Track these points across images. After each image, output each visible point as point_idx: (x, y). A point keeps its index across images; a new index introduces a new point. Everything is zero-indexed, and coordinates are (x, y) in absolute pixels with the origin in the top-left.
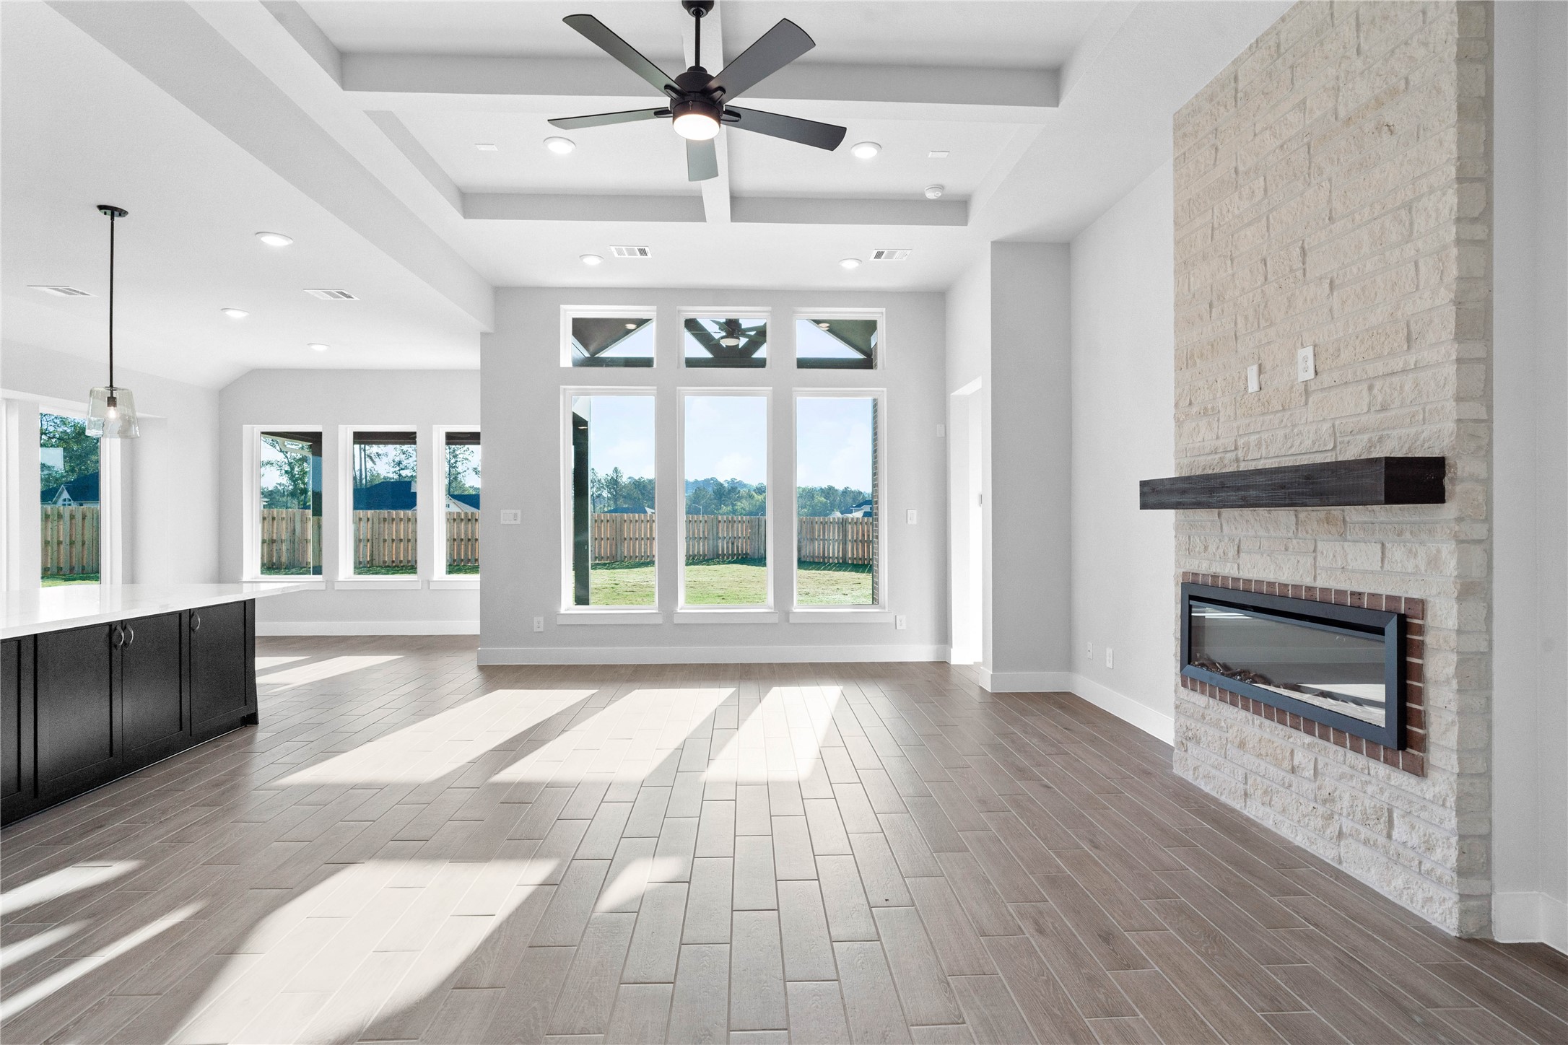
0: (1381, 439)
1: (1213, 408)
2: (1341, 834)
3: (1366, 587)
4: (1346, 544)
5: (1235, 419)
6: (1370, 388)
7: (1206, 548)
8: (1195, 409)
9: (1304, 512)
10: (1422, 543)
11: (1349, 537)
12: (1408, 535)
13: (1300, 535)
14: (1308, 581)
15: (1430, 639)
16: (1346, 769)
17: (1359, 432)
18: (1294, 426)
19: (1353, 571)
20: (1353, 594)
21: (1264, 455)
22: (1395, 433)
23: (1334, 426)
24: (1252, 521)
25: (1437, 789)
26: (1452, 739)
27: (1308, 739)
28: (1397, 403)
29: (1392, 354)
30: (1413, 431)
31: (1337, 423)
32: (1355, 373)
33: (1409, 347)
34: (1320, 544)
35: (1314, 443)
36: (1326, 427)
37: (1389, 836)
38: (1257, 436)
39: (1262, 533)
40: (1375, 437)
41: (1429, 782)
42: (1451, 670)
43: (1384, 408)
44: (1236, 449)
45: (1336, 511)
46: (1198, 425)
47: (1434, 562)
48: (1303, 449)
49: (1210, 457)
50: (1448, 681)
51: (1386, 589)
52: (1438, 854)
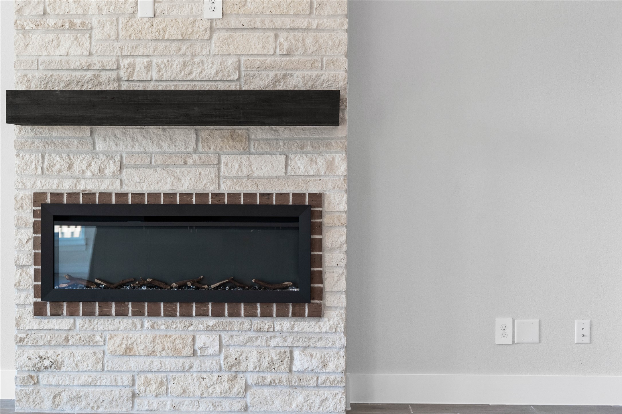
0: (284, 77)
1: (83, 24)
2: (247, 387)
3: (274, 189)
4: (252, 157)
5: (117, 39)
6: (276, 37)
7: (70, 166)
8: (51, 21)
9: (205, 131)
10: (320, 153)
11: (252, 150)
12: (309, 148)
13: (200, 149)
14: (211, 189)
15: (326, 220)
16: (252, 334)
17: (266, 69)
18: (193, 55)
19: (258, 177)
20: (262, 195)
21: (154, 78)
22: (299, 73)
23: (239, 61)
24: (140, 139)
25: (331, 322)
26: (342, 285)
27: (211, 321)
28: (300, 51)
29: (296, 15)
30: (314, 73)
31: (243, 59)
32: (263, 22)
33: (311, 13)
34: (224, 158)
35: (217, 72)
36: (230, 61)
37: (291, 370)
38: (146, 60)
39: (153, 149)
40: (280, 74)
41: (325, 319)
42: (344, 238)
43: (289, 54)
44: (118, 68)
45: (241, 130)
46: (58, 38)
47: (330, 166)
48: (205, 75)
49: (78, 74)
50: (340, 247)
51: (290, 188)
52: (331, 366)
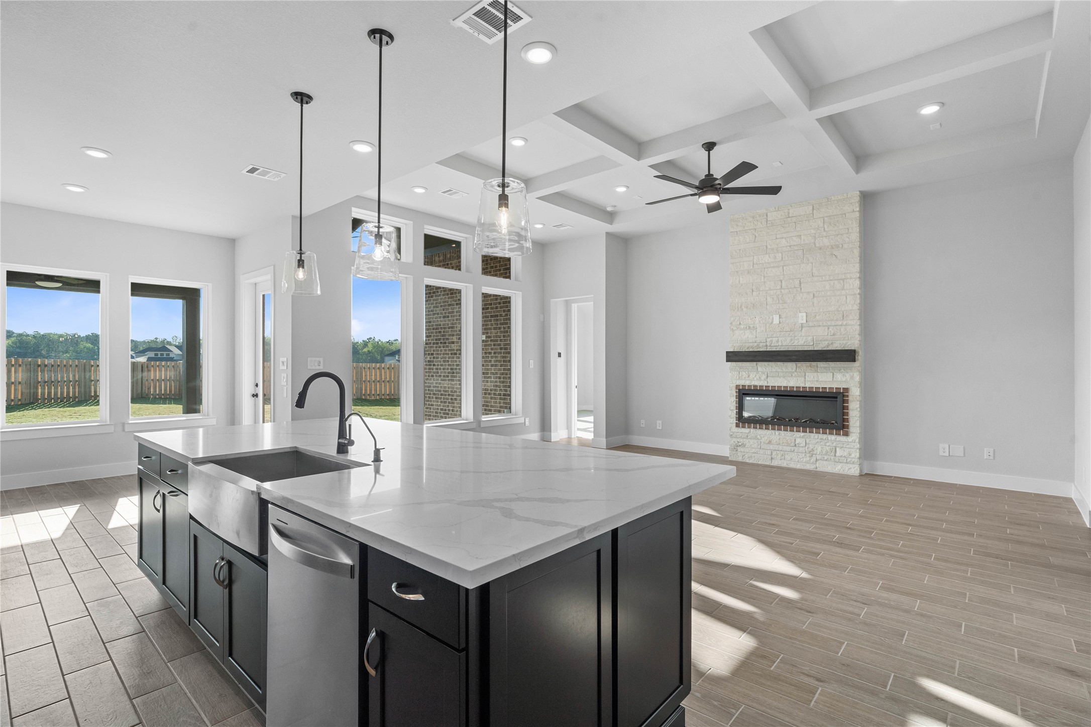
0: (832, 343)
1: (753, 327)
2: (817, 460)
3: (828, 386)
4: (819, 374)
5: (766, 332)
6: (828, 328)
7: (749, 376)
8: (742, 327)
9: (799, 364)
10: (847, 373)
11: (819, 371)
12: (843, 370)
13: (798, 370)
14: (802, 385)
15: (850, 398)
16: (818, 440)
17: (824, 341)
18: (795, 336)
19: (821, 381)
20: (822, 388)
21: (780, 345)
22: (838, 342)
23: (813, 338)
24: (774, 367)
25: (853, 438)
26: (858, 424)
27: (802, 434)
28: (839, 334)
29: (837, 320)
30: (845, 342)
31: (815, 337)
32: (823, 323)
33: (843, 319)
34: (807, 374)
35: (804, 342)
36: (810, 338)
37: (835, 456)
38: (777, 338)
39: (780, 370)
40: (830, 342)
41: (850, 437)
42: (858, 406)
43: (834, 335)
44: (766, 342)
45: (814, 364)
46: (744, 332)
47: (852, 378)
48: (799, 344)
49: (751, 344)
50: (857, 409)
51: (835, 386)
52: (853, 455)
